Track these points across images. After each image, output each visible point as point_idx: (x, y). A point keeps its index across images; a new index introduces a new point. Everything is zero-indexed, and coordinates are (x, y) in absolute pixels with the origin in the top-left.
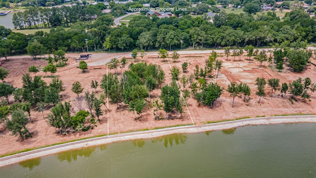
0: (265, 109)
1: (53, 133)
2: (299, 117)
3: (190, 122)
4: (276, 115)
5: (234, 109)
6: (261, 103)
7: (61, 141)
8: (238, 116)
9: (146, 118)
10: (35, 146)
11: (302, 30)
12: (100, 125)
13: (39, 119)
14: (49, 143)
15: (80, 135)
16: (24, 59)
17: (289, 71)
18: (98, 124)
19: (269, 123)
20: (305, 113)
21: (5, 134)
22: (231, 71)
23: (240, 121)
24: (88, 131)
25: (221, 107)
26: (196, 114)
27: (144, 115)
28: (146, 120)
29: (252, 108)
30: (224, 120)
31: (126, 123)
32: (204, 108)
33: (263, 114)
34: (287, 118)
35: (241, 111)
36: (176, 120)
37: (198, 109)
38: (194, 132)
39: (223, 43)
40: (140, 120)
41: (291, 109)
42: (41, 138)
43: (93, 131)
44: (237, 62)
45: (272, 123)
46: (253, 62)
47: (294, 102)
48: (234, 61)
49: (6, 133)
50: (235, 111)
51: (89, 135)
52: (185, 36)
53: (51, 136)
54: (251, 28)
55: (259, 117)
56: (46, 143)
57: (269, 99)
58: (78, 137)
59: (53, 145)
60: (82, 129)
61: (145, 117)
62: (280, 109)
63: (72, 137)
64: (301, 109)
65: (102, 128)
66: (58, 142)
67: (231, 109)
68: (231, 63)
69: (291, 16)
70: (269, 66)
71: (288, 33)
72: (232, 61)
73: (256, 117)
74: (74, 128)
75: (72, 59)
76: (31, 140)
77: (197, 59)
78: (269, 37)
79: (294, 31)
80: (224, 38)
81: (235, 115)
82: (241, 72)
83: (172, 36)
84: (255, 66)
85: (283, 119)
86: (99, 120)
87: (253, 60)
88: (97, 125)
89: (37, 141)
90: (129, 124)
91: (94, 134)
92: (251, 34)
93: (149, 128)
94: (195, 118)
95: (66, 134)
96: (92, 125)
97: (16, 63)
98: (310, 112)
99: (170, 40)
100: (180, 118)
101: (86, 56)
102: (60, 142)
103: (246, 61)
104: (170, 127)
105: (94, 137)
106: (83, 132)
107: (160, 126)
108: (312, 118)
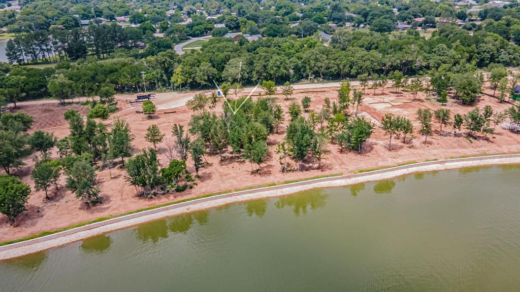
0: (435, 152)
1: (133, 197)
2: (483, 159)
3: (334, 172)
4: (452, 158)
5: (393, 153)
6: (429, 143)
7: (148, 205)
8: (400, 161)
9: (268, 171)
10: (111, 214)
11: (463, 50)
12: (201, 183)
13: (104, 180)
14: (131, 209)
15: (175, 197)
16: (44, 105)
17: (456, 104)
18: (197, 181)
19: (444, 168)
20: (491, 152)
21: (57, 201)
22: (375, 107)
23: (403, 168)
24: (185, 191)
25: (373, 152)
26: (340, 162)
27: (264, 167)
28: (268, 173)
29: (418, 151)
30: (382, 168)
31: (239, 179)
32: (349, 154)
33: (434, 158)
34: (468, 160)
35: (403, 155)
36: (312, 171)
37: (340, 155)
38: (342, 185)
39: (353, 72)
40: (260, 174)
41: (471, 149)
42: (116, 204)
43: (193, 190)
44: (380, 96)
45: (449, 168)
46: (402, 96)
47: (473, 140)
48: (375, 95)
49: (59, 199)
50: (394, 156)
51: (188, 196)
52: (296, 64)
53: (130, 200)
54: (392, 49)
55: (429, 161)
56: (126, 210)
57: (438, 138)
58: (173, 200)
59: (138, 211)
60: (176, 189)
61: (266, 169)
62: (456, 150)
63: (164, 200)
64: (483, 149)
65: (206, 187)
66: (144, 208)
67: (388, 153)
68: (370, 97)
69: (442, 34)
70: (427, 99)
71: (445, 54)
72: (371, 95)
73: (426, 161)
74: (162, 189)
75: (124, 102)
76: (101, 207)
77: (319, 95)
78: (419, 62)
79: (452, 52)
80: (354, 64)
81: (395, 160)
82: (389, 108)
83: (278, 63)
84: (407, 100)
85: (462, 162)
86: (198, 177)
87: (401, 93)
88: (197, 183)
89: (111, 208)
90: (245, 179)
91: (196, 194)
92: (393, 57)
93: (276, 183)
94: (339, 167)
95: (153, 196)
96: (189, 183)
97: (32, 110)
98: (497, 151)
99: (275, 68)
100: (318, 168)
101: (146, 96)
102: (148, 207)
103: (391, 94)
104: (306, 179)
105: (198, 198)
106: (179, 194)
107: (290, 179)
108: (500, 159)
